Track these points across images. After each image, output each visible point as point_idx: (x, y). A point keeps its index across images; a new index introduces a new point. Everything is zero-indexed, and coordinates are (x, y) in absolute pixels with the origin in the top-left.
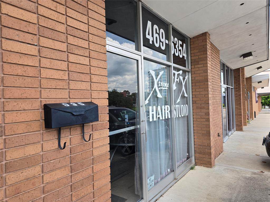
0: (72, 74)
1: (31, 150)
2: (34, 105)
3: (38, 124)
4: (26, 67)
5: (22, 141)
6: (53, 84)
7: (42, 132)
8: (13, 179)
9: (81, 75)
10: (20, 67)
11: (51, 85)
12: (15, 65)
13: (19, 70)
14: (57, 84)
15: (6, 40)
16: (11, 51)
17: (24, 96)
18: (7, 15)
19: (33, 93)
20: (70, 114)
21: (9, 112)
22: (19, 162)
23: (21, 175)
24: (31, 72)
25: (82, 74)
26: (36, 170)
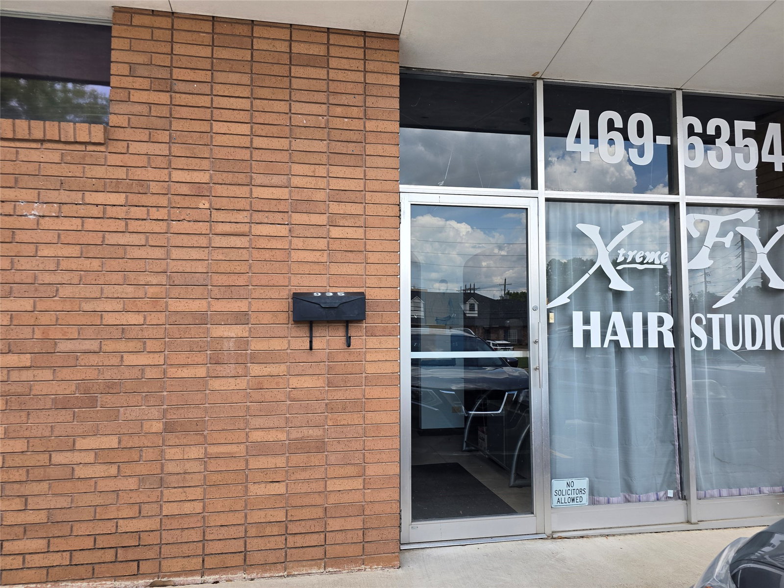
0: (333, 255)
1: (277, 345)
2: (282, 294)
3: (285, 315)
4: (274, 251)
5: (267, 332)
6: (306, 269)
7: (290, 325)
8: (256, 371)
9: (349, 254)
10: (267, 251)
11: (303, 270)
12: (263, 250)
13: (267, 255)
14: (311, 268)
15: (256, 225)
16: (260, 236)
17: (271, 283)
18: (258, 198)
19: (280, 280)
20: (318, 306)
21: (256, 300)
22: (263, 354)
23: (264, 369)
24: (279, 256)
25: (349, 252)
26: (281, 369)
